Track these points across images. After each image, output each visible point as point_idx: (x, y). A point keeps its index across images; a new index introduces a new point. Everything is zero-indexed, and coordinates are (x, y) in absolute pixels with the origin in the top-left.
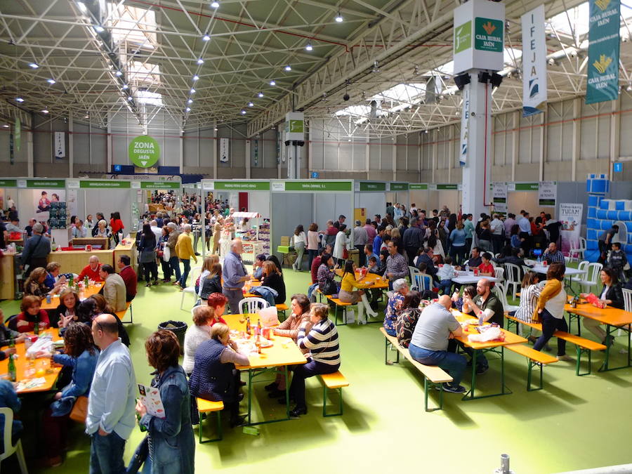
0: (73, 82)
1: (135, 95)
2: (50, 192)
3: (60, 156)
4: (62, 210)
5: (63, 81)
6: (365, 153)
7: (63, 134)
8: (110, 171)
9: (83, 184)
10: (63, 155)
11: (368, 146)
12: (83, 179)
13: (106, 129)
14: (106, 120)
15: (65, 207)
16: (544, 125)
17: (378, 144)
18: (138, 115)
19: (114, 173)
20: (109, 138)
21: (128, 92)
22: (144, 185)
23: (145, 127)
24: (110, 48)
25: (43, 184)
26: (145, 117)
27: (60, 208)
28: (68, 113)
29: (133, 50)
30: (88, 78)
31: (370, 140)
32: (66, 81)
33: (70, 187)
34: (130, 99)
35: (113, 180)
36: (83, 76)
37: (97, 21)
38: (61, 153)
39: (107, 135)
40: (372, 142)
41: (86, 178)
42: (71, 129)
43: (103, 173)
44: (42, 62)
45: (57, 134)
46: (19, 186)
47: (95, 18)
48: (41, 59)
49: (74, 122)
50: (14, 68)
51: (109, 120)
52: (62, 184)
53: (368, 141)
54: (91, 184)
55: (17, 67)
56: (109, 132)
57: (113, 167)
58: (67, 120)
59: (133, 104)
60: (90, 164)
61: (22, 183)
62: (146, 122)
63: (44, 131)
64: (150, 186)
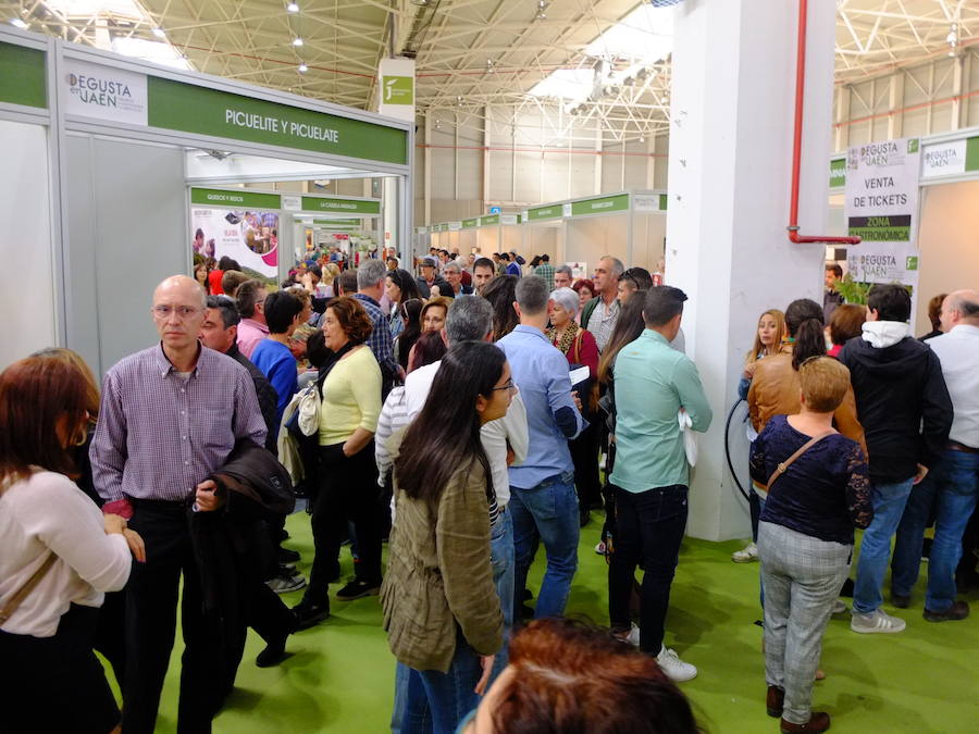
6: (593, 172)
11: (599, 159)
16: (960, 97)
17: (620, 153)
31: (604, 145)
40: (606, 149)
53: (599, 148)
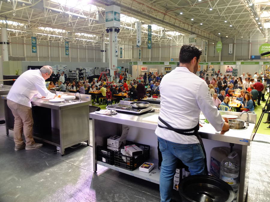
0: (234, 20)
1: (263, 26)
2: (230, 66)
3: (231, 53)
4: (236, 71)
5: (230, 21)
7: (232, 44)
8: (250, 58)
9: (242, 63)
10: (232, 53)
12: (241, 61)
13: (249, 41)
14: (249, 37)
15: (237, 70)
18: (264, 34)
19: (252, 59)
20: (250, 45)
21: (260, 26)
22: (264, 63)
23: (267, 39)
24: (253, 10)
25: (228, 63)
26: (267, 34)
27: (235, 70)
28: (234, 36)
29: (263, 7)
30: (240, 18)
32: (231, 21)
33: (237, 64)
34: (261, 28)
35: (251, 61)
36: (238, 17)
37: (249, 2)
38: (231, 52)
39: (249, 43)
41: (243, 61)
42: (235, 42)
43: (247, 59)
44: (222, 14)
45: (230, 45)
46: (221, 64)
47: (248, 1)
48: (222, 13)
49: (237, 39)
50: (212, 19)
51: (251, 37)
52: (235, 63)
54: (245, 63)
55: (213, 18)
56: (250, 42)
57: (251, 56)
58: (234, 39)
59: (262, 30)
60: (242, 55)
61: (222, 63)
62: (267, 36)
63: (225, 44)
64: (267, 63)
